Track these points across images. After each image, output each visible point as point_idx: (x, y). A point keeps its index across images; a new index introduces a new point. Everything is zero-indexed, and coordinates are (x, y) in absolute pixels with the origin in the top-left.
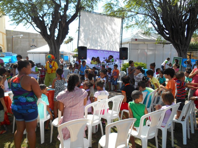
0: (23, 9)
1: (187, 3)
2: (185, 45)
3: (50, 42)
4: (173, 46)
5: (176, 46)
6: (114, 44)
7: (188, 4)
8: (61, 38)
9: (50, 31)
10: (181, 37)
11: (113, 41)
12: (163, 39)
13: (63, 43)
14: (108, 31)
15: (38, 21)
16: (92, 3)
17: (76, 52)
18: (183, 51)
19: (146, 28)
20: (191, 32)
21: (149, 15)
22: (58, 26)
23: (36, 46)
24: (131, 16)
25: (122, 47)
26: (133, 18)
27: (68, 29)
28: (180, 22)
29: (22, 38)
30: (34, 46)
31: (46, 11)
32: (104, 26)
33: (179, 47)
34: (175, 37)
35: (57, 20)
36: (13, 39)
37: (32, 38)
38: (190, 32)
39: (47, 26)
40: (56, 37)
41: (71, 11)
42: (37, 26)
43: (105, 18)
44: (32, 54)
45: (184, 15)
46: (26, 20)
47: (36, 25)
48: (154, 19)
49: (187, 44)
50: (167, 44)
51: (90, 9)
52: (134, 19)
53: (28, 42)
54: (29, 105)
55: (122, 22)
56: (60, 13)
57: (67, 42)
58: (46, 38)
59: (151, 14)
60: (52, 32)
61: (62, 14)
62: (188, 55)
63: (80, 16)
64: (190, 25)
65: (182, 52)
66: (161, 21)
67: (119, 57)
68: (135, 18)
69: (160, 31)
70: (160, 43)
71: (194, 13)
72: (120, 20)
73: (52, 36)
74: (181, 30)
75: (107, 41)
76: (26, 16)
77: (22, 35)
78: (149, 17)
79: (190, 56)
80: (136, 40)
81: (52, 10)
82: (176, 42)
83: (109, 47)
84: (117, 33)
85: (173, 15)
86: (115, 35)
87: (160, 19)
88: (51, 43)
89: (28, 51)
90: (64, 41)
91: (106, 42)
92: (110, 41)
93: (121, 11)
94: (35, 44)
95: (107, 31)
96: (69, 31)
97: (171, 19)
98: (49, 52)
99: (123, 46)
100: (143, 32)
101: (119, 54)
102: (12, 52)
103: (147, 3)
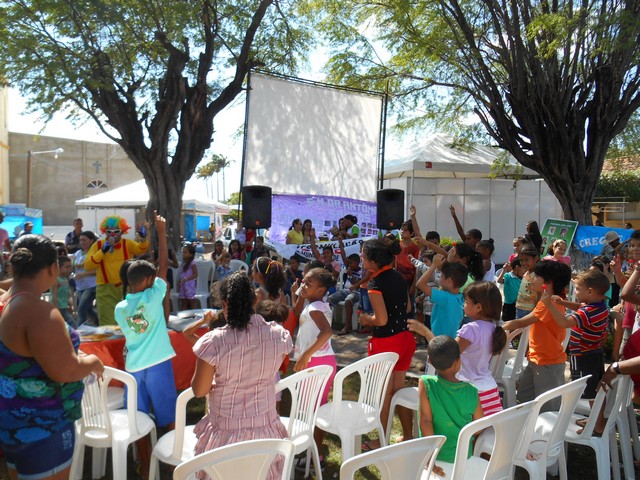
0: (65, 65)
1: (586, 53)
2: (586, 181)
3: (150, 172)
4: (545, 186)
5: (558, 186)
6: (361, 178)
7: (588, 55)
8: (186, 160)
9: (152, 137)
10: (573, 157)
11: (358, 171)
12: (513, 162)
13: (194, 176)
14: (340, 135)
15: (114, 106)
16: (289, 52)
17: (234, 204)
18: (578, 201)
19: (461, 127)
20: (603, 143)
21: (468, 89)
22: (178, 120)
23: (104, 186)
24: (412, 89)
25: (385, 188)
26: (417, 97)
27: (210, 130)
28: (565, 110)
29: (62, 158)
30: (100, 183)
32: (327, 124)
33: (566, 189)
34: (551, 156)
35: (176, 102)
36: (32, 161)
37: (93, 159)
38: (600, 141)
39: (142, 120)
40: (173, 155)
42: (110, 122)
43: (331, 96)
44: (93, 211)
45: (577, 89)
46: (77, 101)
47: (107, 119)
48: (484, 102)
49: (592, 180)
50: (527, 177)
51: (286, 70)
52: (421, 101)
53: (80, 173)
55: (384, 110)
56: (186, 79)
57: (207, 173)
58: (138, 159)
59: (475, 83)
60: (160, 139)
61: (192, 82)
62: (595, 214)
63: (249, 89)
64: (599, 119)
65: (575, 205)
66: (507, 107)
67: (374, 221)
68: (424, 96)
69: (506, 136)
70: (504, 174)
71: (611, 83)
72: (377, 102)
73: (160, 154)
74: (569, 133)
75: (338, 169)
76: (75, 88)
77: (61, 150)
78: (467, 94)
80: (429, 165)
81: (159, 71)
82: (556, 171)
83: (346, 187)
84: (369, 142)
85: (545, 87)
86: (362, 149)
87: (504, 99)
88: (155, 175)
89: (79, 202)
90: (197, 169)
91: (334, 173)
92: (348, 171)
93: (381, 75)
94: (102, 177)
95: (336, 136)
96: (214, 136)
97: (538, 102)
98: (149, 203)
99: (387, 185)
100: (451, 141)
101: (374, 210)
102: (24, 205)
103: (463, 51)
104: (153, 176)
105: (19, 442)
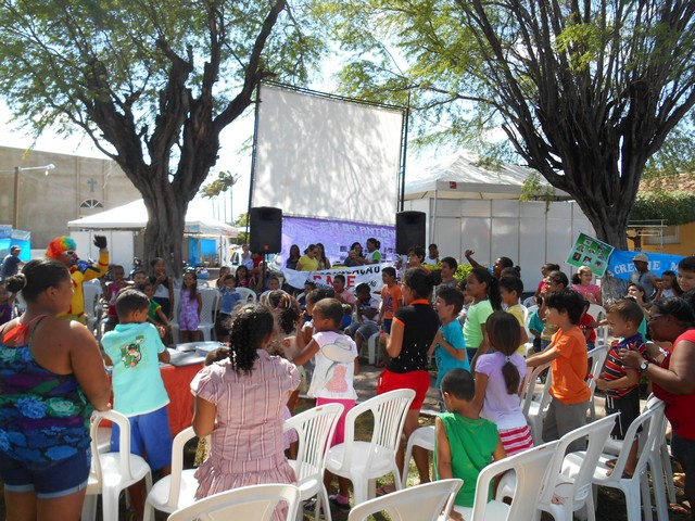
0: (56, 74)
1: (620, 67)
2: (620, 203)
3: (150, 192)
4: (578, 208)
5: (590, 208)
6: (377, 199)
7: (623, 69)
8: (189, 178)
9: (152, 153)
10: (607, 177)
11: (374, 191)
12: (544, 182)
13: (198, 195)
14: (356, 154)
15: (110, 119)
16: (300, 61)
17: (242, 226)
18: (613, 225)
19: (484, 145)
20: (639, 162)
21: (494, 103)
22: (181, 135)
23: (100, 205)
24: (434, 103)
25: (406, 209)
26: (440, 111)
27: (215, 146)
28: (599, 126)
29: (53, 174)
30: (95, 202)
31: (138, 84)
32: (342, 139)
33: (599, 212)
34: (584, 176)
35: (179, 115)
36: (20, 178)
37: (88, 176)
38: (635, 160)
39: (141, 135)
40: (174, 173)
41: (228, 86)
42: (106, 136)
43: (346, 110)
44: (87, 233)
45: (611, 104)
46: (69, 113)
47: (102, 133)
48: (513, 117)
49: (627, 202)
50: (559, 199)
51: (296, 80)
52: (445, 116)
53: (73, 191)
54: (53, 428)
55: (405, 127)
56: (190, 90)
57: (214, 191)
58: (136, 178)
59: (502, 97)
60: (160, 155)
61: (195, 94)
62: (631, 238)
63: (258, 101)
64: (634, 136)
65: (609, 229)
67: (394, 246)
68: (448, 110)
69: (536, 155)
70: (535, 195)
71: (646, 99)
72: (397, 117)
73: (160, 172)
74: (603, 152)
75: (352, 190)
76: (67, 99)
77: (52, 166)
78: (493, 109)
79: (637, 240)
80: (453, 185)
81: (160, 82)
82: (589, 192)
83: (361, 209)
84: (387, 161)
85: (576, 103)
86: (380, 169)
87: (533, 115)
88: (154, 195)
89: (71, 223)
90: (201, 188)
91: (348, 194)
92: (363, 191)
93: (400, 86)
94: (97, 196)
95: (350, 155)
96: (219, 153)
97: (570, 119)
98: (148, 224)
99: (408, 207)
100: (476, 159)
101: (394, 233)
102: (10, 226)
103: (489, 63)
104: (152, 196)
105: (49, 459)
